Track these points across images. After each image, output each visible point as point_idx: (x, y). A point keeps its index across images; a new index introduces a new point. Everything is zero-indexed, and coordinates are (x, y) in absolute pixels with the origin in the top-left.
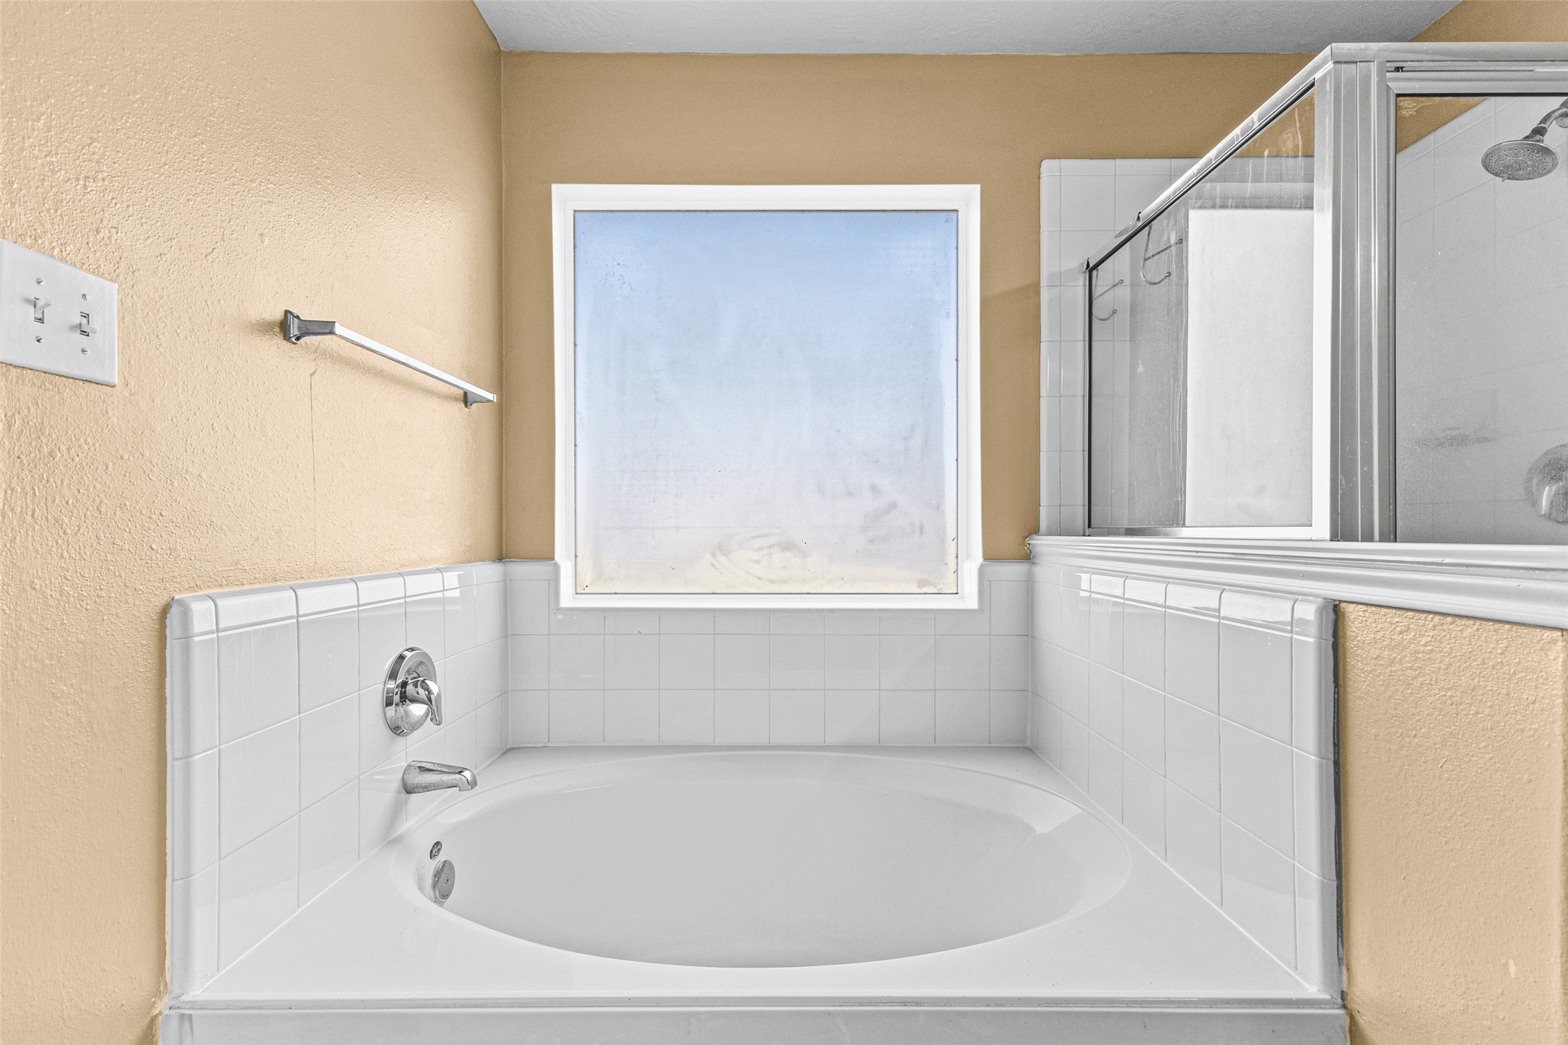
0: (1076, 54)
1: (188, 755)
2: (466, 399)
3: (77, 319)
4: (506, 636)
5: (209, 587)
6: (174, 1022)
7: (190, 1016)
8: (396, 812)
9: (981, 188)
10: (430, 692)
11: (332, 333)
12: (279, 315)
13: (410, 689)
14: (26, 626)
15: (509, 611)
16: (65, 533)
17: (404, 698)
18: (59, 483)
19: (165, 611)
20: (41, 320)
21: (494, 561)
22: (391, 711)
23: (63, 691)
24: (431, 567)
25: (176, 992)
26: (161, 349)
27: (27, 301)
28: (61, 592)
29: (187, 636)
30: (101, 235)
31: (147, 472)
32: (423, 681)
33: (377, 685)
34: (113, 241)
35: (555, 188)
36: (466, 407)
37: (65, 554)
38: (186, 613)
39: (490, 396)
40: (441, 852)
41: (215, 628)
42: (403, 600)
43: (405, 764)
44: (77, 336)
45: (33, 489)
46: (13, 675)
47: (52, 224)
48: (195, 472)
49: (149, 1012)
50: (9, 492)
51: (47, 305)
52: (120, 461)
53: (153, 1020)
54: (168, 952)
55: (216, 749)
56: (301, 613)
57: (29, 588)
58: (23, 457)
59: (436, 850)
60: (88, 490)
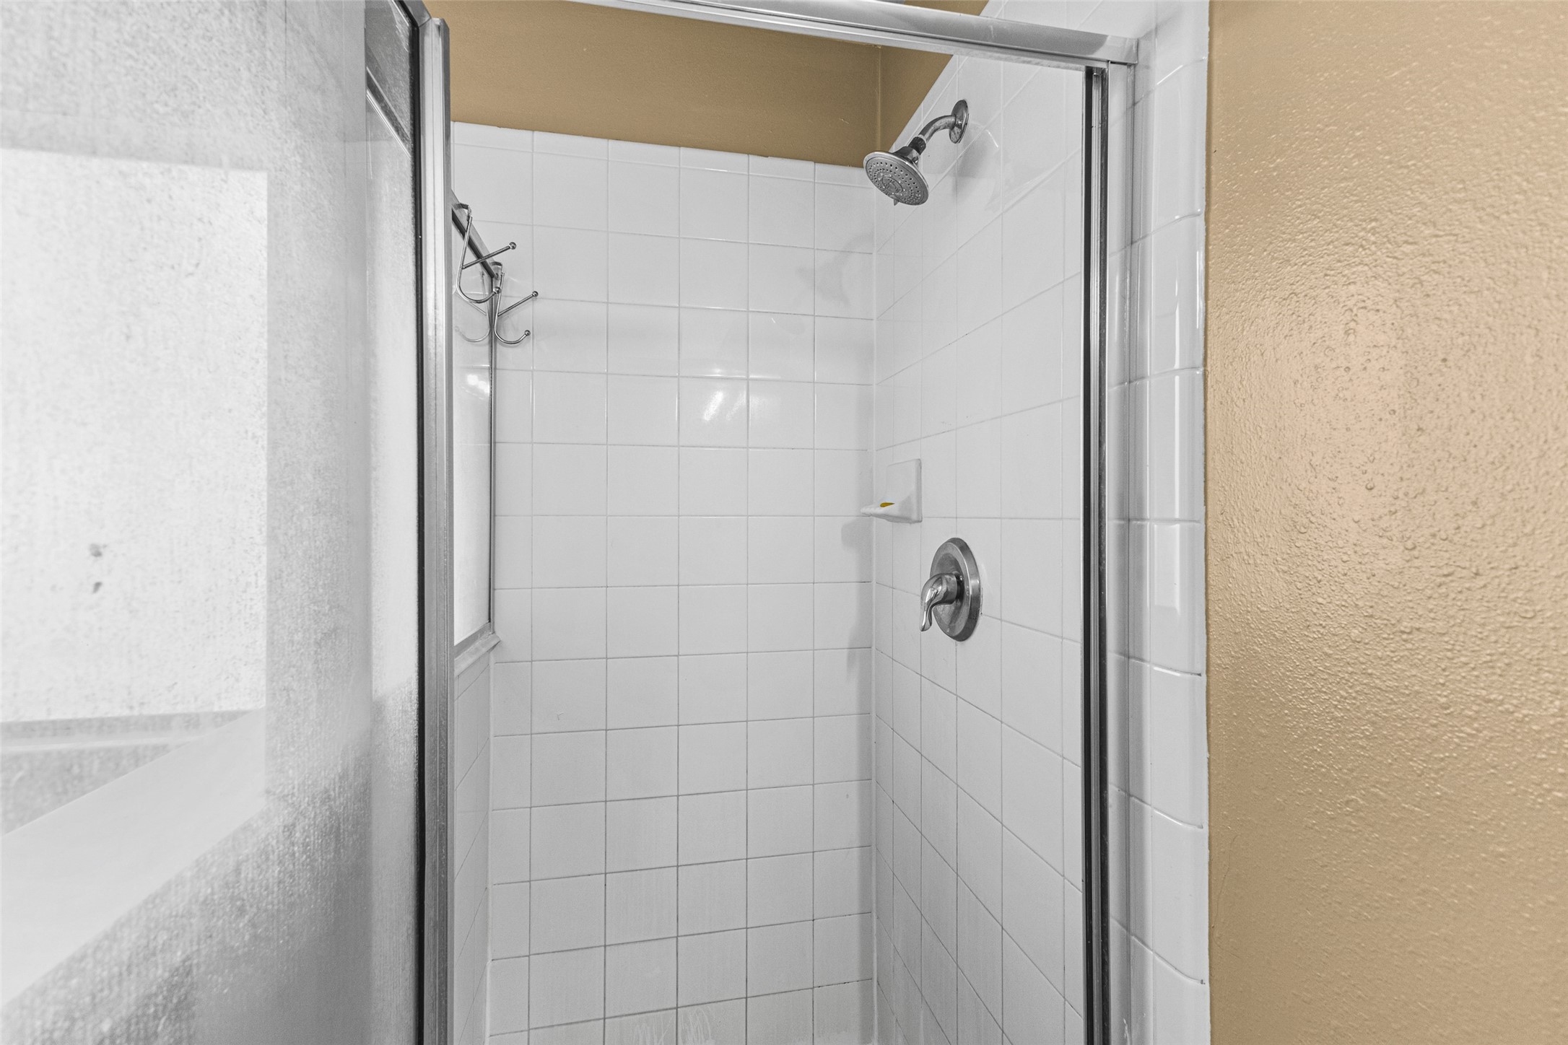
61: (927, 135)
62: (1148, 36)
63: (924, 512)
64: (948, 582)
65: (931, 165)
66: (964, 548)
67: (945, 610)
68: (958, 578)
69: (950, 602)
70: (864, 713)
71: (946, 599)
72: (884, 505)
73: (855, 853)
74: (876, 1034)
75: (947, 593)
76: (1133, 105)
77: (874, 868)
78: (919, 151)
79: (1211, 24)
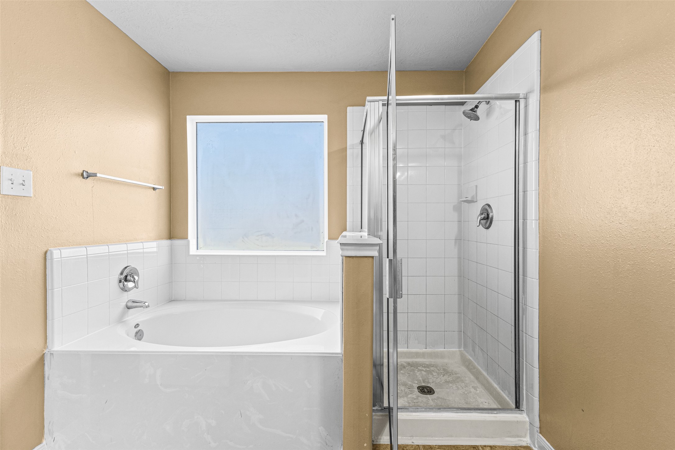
0: (359, 71)
1: (52, 289)
2: (154, 189)
3: (22, 182)
4: (172, 264)
5: (59, 247)
6: (49, 355)
7: (53, 354)
8: (123, 315)
9: (328, 117)
10: (134, 279)
11: (96, 176)
12: (81, 171)
13: (129, 278)
14: (10, 255)
15: (173, 257)
16: (19, 233)
17: (126, 280)
18: (17, 221)
19: (46, 253)
20: (13, 184)
21: (167, 239)
22: (121, 284)
23: (19, 271)
24: (139, 241)
25: (50, 349)
26: (44, 186)
27: (9, 179)
28: (18, 247)
29: (52, 259)
30: (28, 160)
31: (41, 217)
32: (133, 276)
33: (116, 276)
34: (31, 161)
35: (188, 117)
36: (154, 190)
37: (19, 238)
38: (52, 254)
39: (161, 187)
40: (139, 327)
41: (60, 257)
42: (126, 252)
43: (127, 300)
44: (22, 186)
45: (11, 223)
46: (7, 266)
47: (15, 160)
48: (54, 217)
49: (42, 352)
50: (5, 224)
51: (14, 180)
52: (33, 215)
53: (44, 354)
54: (48, 338)
55: (61, 288)
56: (88, 254)
57: (10, 246)
58: (9, 216)
59: (137, 326)
60: (25, 223)
61: (479, 104)
62: (529, 93)
63: (478, 198)
64: (484, 215)
65: (480, 112)
66: (489, 206)
67: (484, 221)
68: (487, 213)
69: (485, 219)
70: (459, 258)
71: (484, 219)
72: (466, 198)
73: (457, 296)
74: (463, 346)
75: (484, 217)
76: (526, 106)
77: (462, 300)
78: (477, 108)
79: (540, 93)
